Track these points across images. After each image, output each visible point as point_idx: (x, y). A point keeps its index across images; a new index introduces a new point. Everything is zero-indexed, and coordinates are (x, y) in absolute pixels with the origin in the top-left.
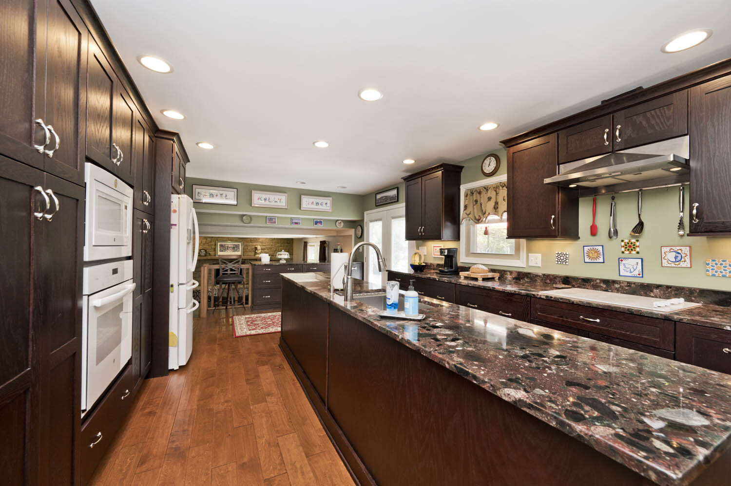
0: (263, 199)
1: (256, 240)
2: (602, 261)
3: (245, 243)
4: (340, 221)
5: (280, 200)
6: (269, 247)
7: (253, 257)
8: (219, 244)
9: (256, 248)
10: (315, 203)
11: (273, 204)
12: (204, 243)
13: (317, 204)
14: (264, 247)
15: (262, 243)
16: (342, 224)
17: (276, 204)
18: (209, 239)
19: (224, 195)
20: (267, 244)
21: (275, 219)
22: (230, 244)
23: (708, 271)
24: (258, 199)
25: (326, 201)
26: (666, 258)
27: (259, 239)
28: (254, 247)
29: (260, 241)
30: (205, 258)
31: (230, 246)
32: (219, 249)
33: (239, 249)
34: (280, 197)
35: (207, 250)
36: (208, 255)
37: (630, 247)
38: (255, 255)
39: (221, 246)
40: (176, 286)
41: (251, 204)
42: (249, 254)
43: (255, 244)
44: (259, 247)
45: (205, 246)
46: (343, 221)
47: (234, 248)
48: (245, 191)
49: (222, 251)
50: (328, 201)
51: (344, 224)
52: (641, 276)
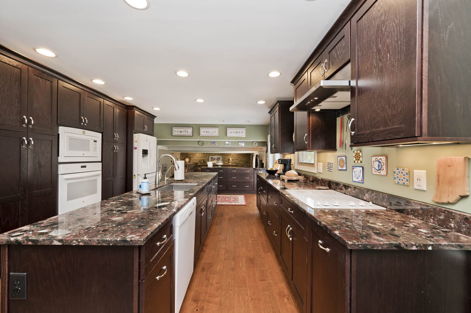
0: (206, 132)
1: (229, 154)
2: (345, 169)
3: (224, 157)
4: (255, 142)
5: (215, 132)
6: (236, 158)
7: (227, 165)
8: (210, 157)
9: (229, 159)
10: (235, 132)
11: (211, 134)
13: (237, 132)
14: (234, 159)
15: (233, 156)
16: (257, 144)
17: (213, 134)
18: (205, 154)
19: (186, 131)
21: (216, 142)
22: (216, 157)
23: (395, 178)
24: (203, 132)
25: (242, 131)
26: (374, 167)
27: (231, 154)
29: (232, 155)
30: (203, 164)
31: (216, 158)
33: (220, 160)
34: (215, 130)
35: (205, 161)
36: (205, 163)
37: (357, 157)
39: (211, 158)
40: (136, 176)
41: (199, 135)
42: (226, 162)
43: (228, 157)
44: (231, 159)
45: (204, 158)
46: (257, 142)
47: (217, 159)
48: (197, 128)
49: (212, 161)
50: (244, 130)
51: (258, 144)
52: (362, 182)
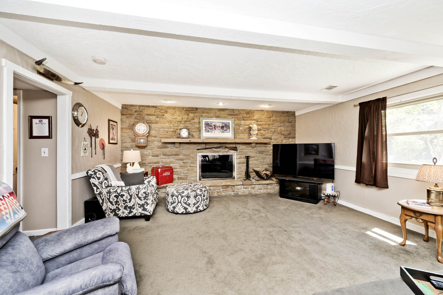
3: (237, 122)
7: (247, 141)
8: (204, 121)
9: (250, 129)
12: (185, 120)
20: (263, 123)
22: (217, 122)
28: (247, 127)
31: (218, 125)
32: (204, 128)
33: (229, 129)
35: (190, 130)
36: (190, 136)
38: (249, 138)
39: (207, 124)
42: (241, 136)
43: (248, 122)
45: (187, 125)
47: (222, 127)
49: (208, 131)
